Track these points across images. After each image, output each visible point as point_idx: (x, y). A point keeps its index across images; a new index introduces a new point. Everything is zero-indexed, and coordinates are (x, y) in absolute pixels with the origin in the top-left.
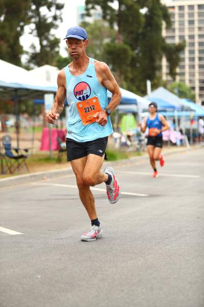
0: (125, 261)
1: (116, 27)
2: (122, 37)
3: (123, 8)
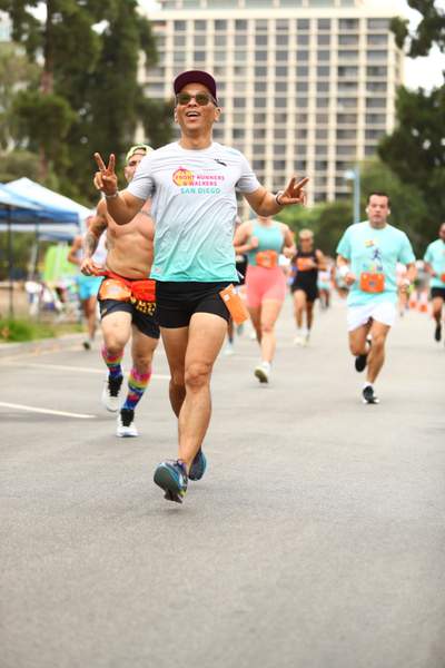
0: (39, 557)
1: (40, 60)
2: (52, 81)
3: (57, 19)
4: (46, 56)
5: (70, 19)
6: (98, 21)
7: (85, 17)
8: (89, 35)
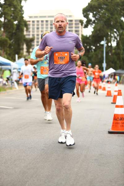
1: (2, 29)
2: (5, 34)
3: (6, 21)
4: (4, 29)
5: (9, 21)
6: (15, 21)
7: (12, 20)
8: (13, 24)
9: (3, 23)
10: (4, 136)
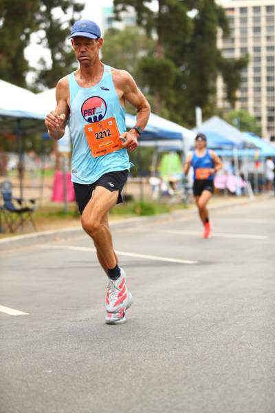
1: (155, 36)
2: (162, 49)
3: (165, 9)
4: (159, 33)
5: (173, 9)
6: (190, 9)
7: (182, 8)
8: (185, 18)
9: (156, 16)
10: (178, 345)
